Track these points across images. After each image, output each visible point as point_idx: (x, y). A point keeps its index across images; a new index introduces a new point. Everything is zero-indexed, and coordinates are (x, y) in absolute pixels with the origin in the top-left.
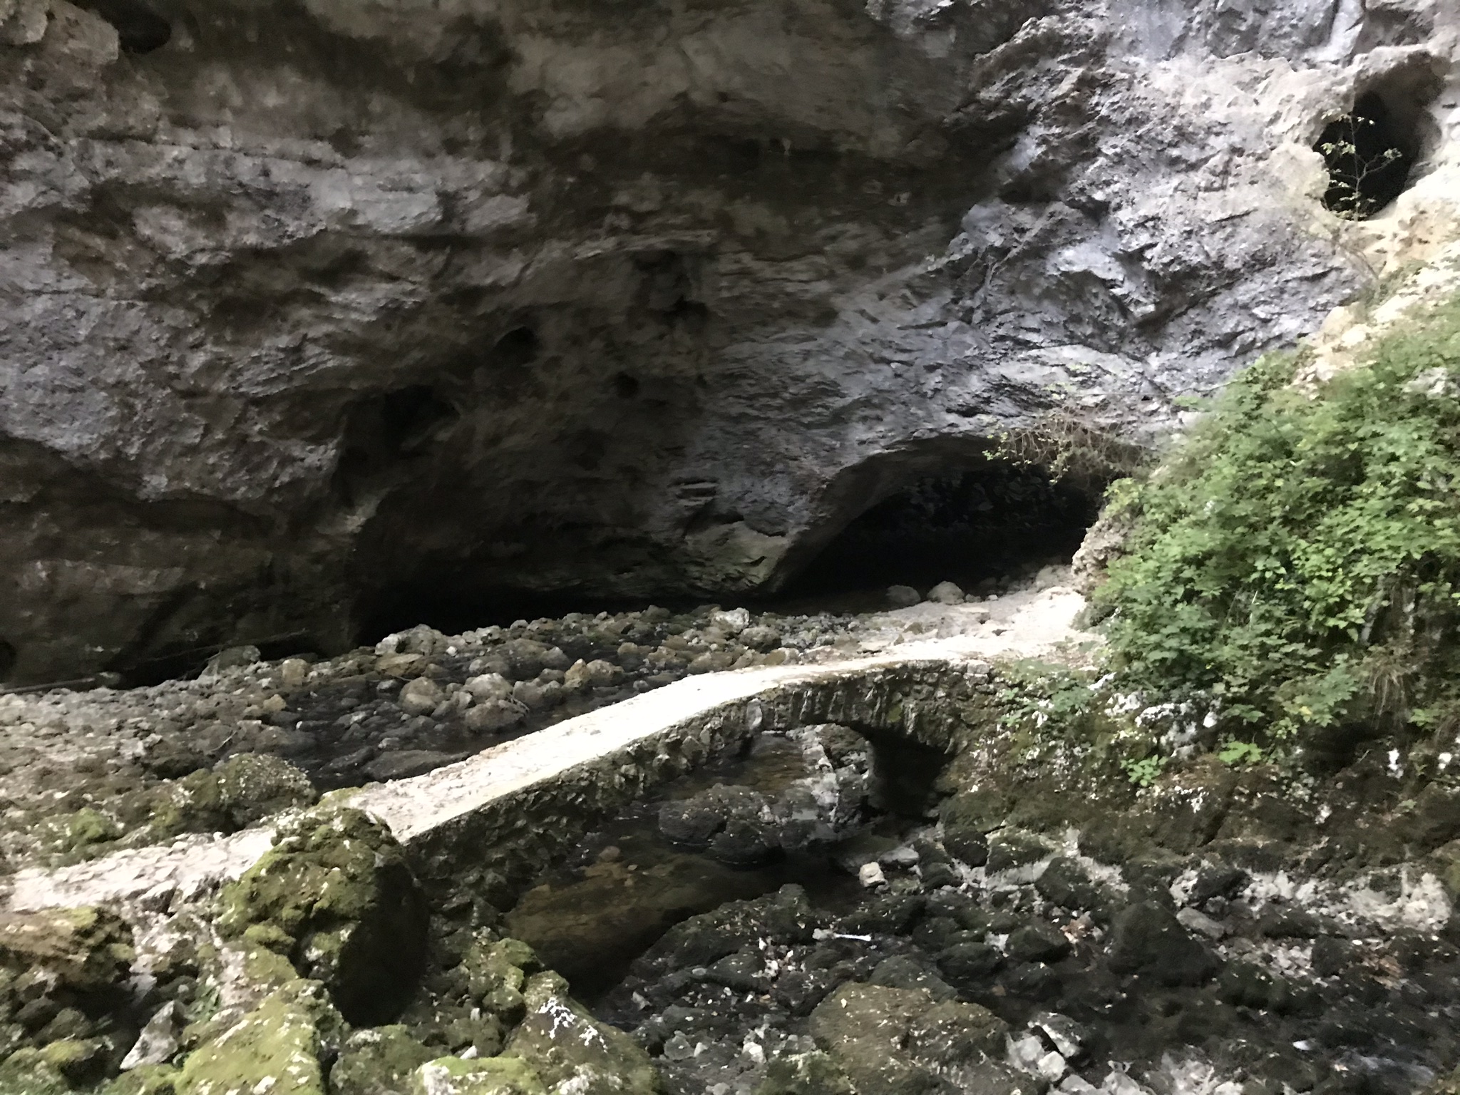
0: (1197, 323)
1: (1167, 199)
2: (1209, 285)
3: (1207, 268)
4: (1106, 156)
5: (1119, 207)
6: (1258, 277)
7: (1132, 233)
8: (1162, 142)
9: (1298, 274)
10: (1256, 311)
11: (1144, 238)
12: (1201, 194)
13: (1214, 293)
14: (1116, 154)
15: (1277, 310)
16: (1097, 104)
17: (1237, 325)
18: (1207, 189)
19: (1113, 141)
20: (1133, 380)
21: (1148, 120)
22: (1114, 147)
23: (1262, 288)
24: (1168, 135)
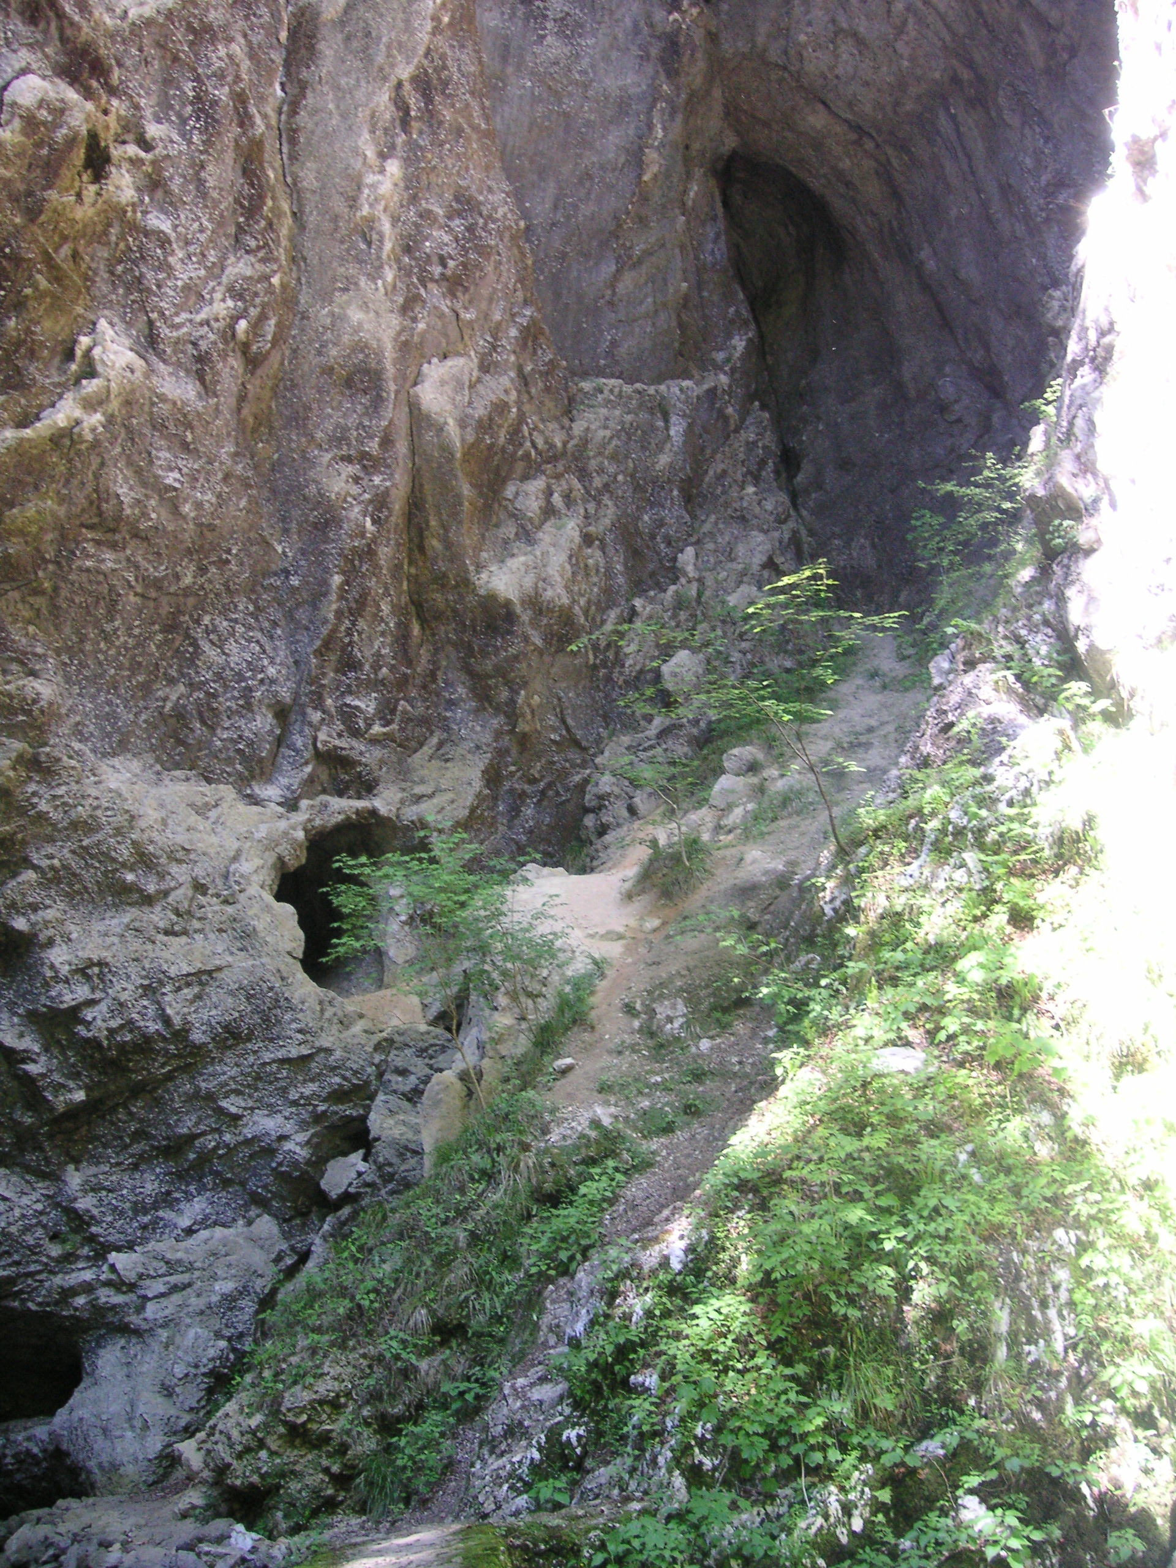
0: (141, 1121)
1: (116, 940)
2: (163, 1066)
3: (164, 1039)
4: (35, 868)
5: (51, 943)
6: (230, 1057)
7: (67, 981)
8: (114, 860)
9: (280, 1055)
10: (224, 1104)
11: (82, 992)
12: (161, 937)
13: (169, 1077)
14: (52, 868)
15: (250, 1103)
16: (34, 794)
17: (197, 1124)
18: (167, 933)
19: (50, 849)
20: (39, 1207)
21: (99, 828)
22: (51, 857)
23: (233, 1072)
24: (124, 852)
